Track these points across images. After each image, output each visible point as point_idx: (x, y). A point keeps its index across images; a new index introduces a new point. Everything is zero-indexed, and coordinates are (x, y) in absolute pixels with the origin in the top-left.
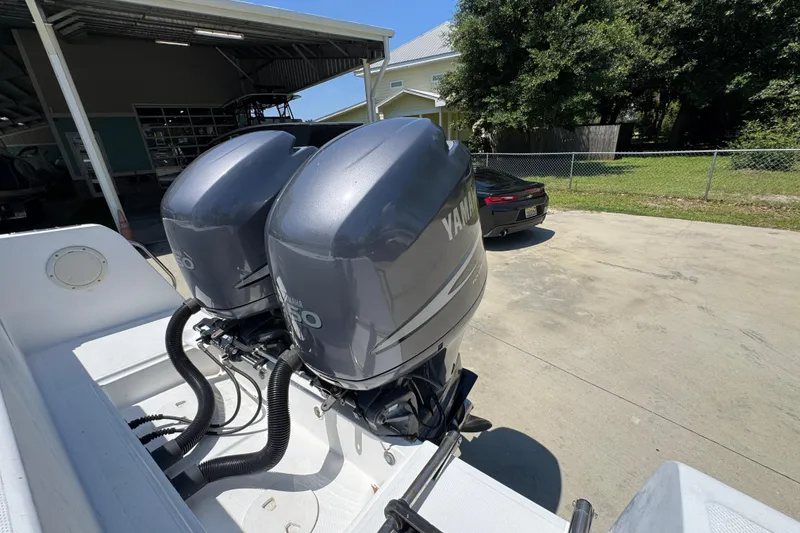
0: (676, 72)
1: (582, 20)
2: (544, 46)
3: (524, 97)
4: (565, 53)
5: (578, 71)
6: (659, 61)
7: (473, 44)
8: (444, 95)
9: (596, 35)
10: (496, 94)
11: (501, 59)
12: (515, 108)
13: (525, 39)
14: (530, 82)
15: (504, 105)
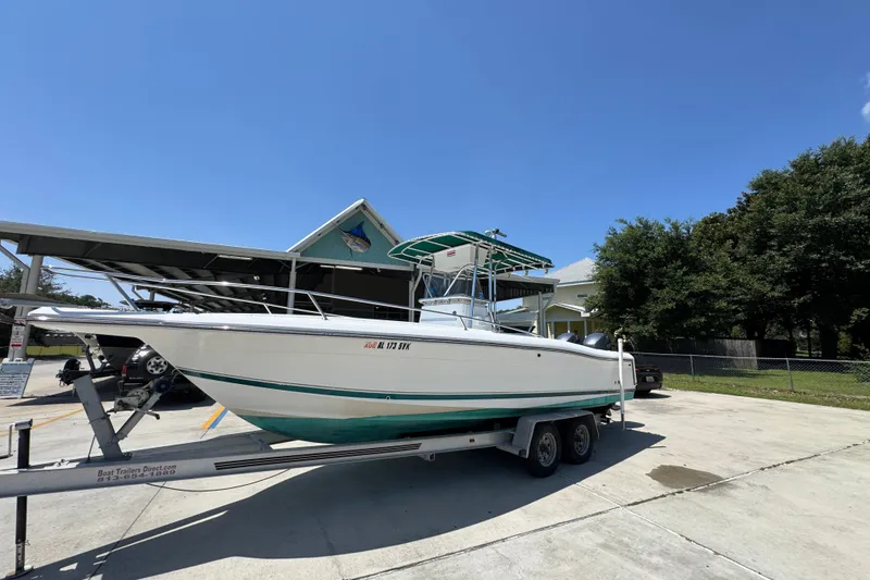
0: (796, 302)
1: (685, 274)
2: (661, 287)
3: (652, 316)
4: (678, 292)
5: (690, 303)
6: (777, 295)
7: (610, 283)
8: (588, 310)
9: (699, 283)
10: (630, 313)
11: (631, 291)
12: (646, 323)
13: (648, 282)
14: (655, 308)
15: (638, 320)
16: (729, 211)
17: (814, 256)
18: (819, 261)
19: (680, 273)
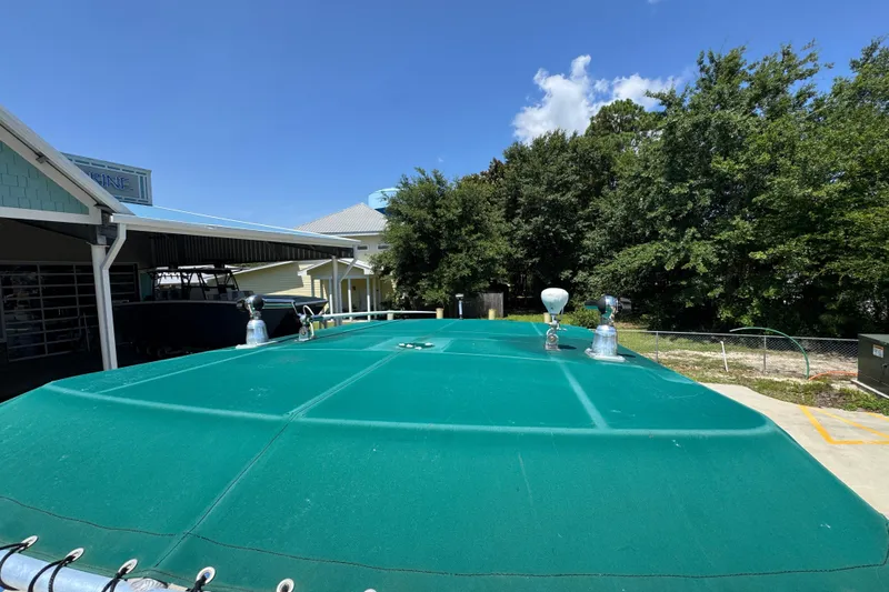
0: (530, 262)
1: (478, 239)
2: (456, 250)
6: (520, 256)
10: (425, 278)
13: (443, 245)
14: (448, 273)
15: (432, 286)
16: (483, 174)
17: (548, 227)
18: (548, 231)
19: (475, 237)
